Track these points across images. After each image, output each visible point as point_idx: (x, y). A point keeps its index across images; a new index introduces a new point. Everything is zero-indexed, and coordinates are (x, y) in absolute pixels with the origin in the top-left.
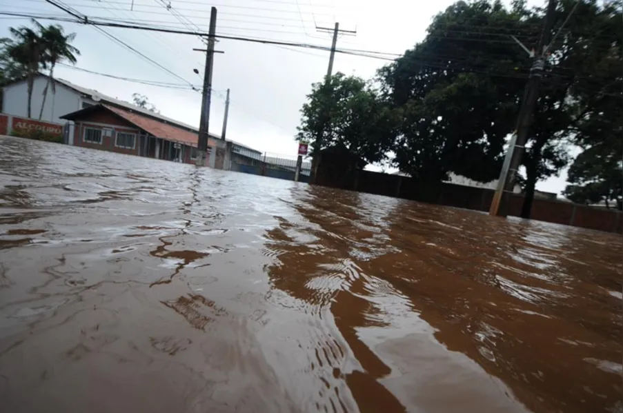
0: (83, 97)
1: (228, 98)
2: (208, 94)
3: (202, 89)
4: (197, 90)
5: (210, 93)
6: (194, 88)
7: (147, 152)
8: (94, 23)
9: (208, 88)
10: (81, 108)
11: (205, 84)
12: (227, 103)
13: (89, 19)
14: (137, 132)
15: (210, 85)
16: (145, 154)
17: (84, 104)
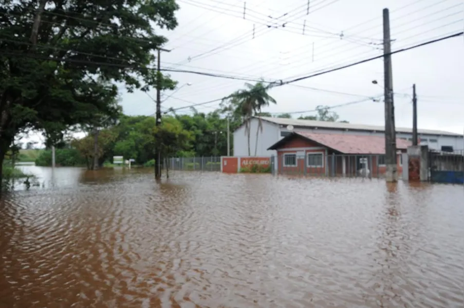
0: (280, 128)
1: (415, 95)
2: (390, 100)
3: (383, 98)
4: (378, 101)
5: (392, 98)
6: (374, 101)
7: (335, 172)
8: (288, 83)
9: (390, 94)
10: (281, 138)
11: (385, 91)
12: (415, 101)
13: (283, 81)
14: (323, 150)
15: (392, 90)
16: (333, 174)
17: (283, 134)
